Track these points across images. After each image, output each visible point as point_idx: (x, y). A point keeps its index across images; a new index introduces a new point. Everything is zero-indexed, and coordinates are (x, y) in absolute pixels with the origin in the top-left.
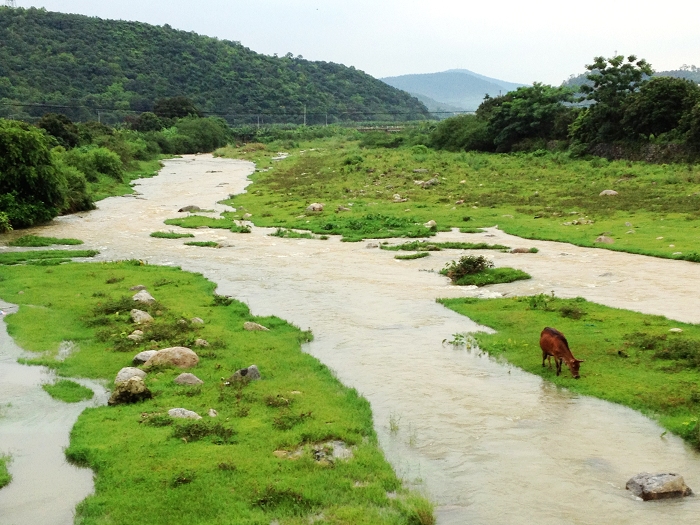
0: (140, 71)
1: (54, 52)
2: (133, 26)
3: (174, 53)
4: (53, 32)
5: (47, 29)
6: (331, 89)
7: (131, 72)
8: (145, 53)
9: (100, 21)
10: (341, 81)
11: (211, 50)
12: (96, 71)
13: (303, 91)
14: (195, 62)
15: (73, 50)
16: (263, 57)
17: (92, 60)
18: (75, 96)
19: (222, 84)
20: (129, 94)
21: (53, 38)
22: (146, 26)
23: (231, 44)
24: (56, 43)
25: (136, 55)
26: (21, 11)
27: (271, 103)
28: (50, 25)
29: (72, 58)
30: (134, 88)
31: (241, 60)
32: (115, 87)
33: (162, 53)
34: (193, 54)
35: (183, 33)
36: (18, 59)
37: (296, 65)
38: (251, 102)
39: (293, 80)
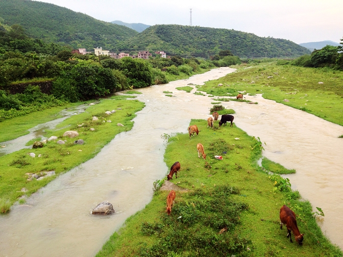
0: (224, 43)
1: (201, 38)
2: (223, 30)
3: (234, 37)
4: (201, 32)
5: (200, 32)
6: (281, 47)
7: (221, 43)
8: (226, 38)
9: (214, 29)
10: (285, 44)
11: (245, 36)
12: (211, 43)
13: (272, 48)
14: (240, 40)
15: (206, 37)
16: (260, 38)
17: (211, 40)
18: (205, 50)
19: (247, 46)
20: (220, 50)
21: (201, 34)
22: (227, 30)
23: (251, 34)
24: (202, 36)
25: (223, 38)
26: (193, 27)
27: (261, 51)
28: (201, 31)
29: (205, 40)
30: (221, 48)
31: (254, 39)
32: (216, 48)
33: (231, 38)
34: (239, 37)
35: (237, 31)
36: (191, 41)
37: (271, 40)
38: (255, 51)
39: (269, 44)
